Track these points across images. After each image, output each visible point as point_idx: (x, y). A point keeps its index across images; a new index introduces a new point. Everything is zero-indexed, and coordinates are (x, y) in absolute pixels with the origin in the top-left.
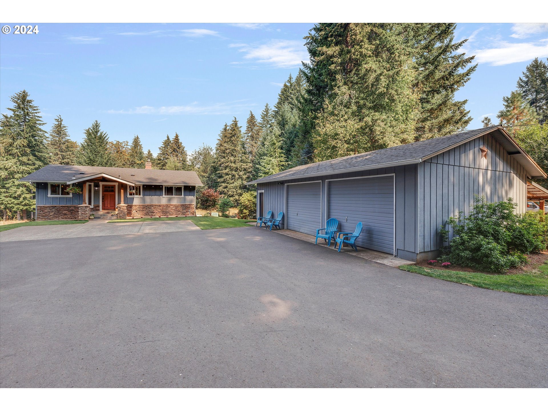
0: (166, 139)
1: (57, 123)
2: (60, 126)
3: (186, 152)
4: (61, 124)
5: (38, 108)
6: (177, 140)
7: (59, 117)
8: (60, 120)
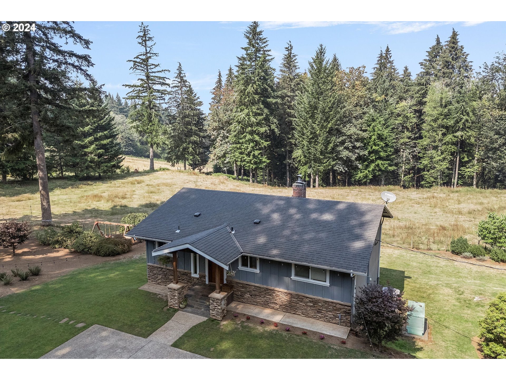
0: (434, 43)
1: (287, 52)
2: (290, 56)
3: (470, 64)
4: (291, 53)
5: (267, 39)
6: (453, 43)
7: (289, 43)
8: (290, 48)
